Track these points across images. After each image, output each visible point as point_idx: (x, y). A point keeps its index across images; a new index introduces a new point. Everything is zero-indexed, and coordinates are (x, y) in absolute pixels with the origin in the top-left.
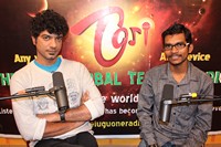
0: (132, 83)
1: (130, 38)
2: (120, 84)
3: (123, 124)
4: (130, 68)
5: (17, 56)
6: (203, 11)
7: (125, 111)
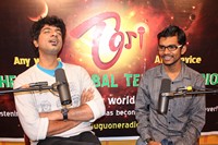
0: (128, 85)
1: (126, 42)
2: (116, 86)
3: (119, 126)
4: (126, 70)
5: (16, 58)
6: (194, 17)
7: (122, 113)
